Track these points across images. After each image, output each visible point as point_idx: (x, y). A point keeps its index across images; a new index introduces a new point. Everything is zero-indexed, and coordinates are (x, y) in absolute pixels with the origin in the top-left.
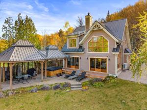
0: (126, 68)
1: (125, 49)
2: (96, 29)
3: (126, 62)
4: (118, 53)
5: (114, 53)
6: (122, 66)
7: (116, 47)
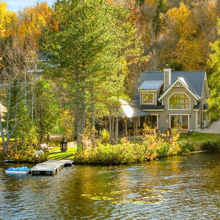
0: (205, 125)
1: (204, 105)
2: (178, 86)
3: (205, 120)
4: (198, 110)
5: (195, 110)
6: (201, 123)
7: (196, 104)
